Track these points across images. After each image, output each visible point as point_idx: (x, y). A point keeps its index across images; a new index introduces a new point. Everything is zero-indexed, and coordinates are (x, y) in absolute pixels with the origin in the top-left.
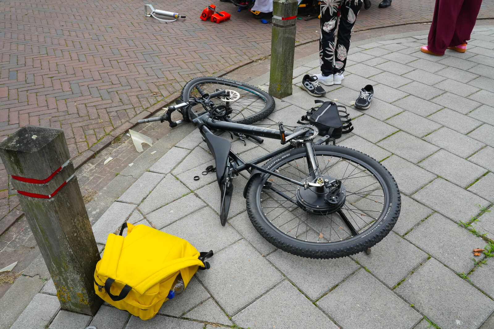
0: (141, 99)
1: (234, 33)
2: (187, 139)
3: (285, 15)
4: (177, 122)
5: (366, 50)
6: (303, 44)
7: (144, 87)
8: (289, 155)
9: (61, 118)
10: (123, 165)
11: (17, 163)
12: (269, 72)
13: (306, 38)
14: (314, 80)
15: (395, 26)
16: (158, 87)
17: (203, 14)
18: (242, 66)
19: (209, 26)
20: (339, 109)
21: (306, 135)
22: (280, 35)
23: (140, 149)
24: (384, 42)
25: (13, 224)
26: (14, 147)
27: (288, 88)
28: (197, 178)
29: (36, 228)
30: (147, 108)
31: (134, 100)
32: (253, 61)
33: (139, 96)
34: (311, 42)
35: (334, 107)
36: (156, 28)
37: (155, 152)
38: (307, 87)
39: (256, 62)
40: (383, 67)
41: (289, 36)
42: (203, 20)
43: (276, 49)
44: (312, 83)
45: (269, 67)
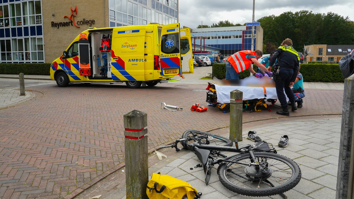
0: (161, 140)
1: (209, 116)
2: (185, 156)
3: (236, 98)
4: (180, 149)
5: (285, 125)
6: (248, 122)
7: (162, 135)
8: (241, 156)
9: (120, 144)
10: (152, 164)
11: (130, 122)
12: (229, 133)
13: (250, 120)
14: (254, 133)
15: (303, 116)
16: (169, 135)
17: (192, 107)
18: (214, 130)
19: (196, 114)
20: (268, 144)
21: (249, 148)
22: (234, 108)
23: (160, 158)
24: (296, 123)
25: (98, 182)
26: (131, 115)
27: (240, 137)
28: (191, 169)
29: (128, 156)
30: (164, 143)
31: (157, 140)
32: (220, 128)
33: (160, 139)
34: (253, 121)
35: (266, 144)
36: (167, 113)
37: (169, 160)
38: (251, 137)
39: (222, 128)
40: (295, 132)
41: (239, 109)
42: (192, 111)
43: (232, 116)
44: (253, 134)
45: (229, 131)
